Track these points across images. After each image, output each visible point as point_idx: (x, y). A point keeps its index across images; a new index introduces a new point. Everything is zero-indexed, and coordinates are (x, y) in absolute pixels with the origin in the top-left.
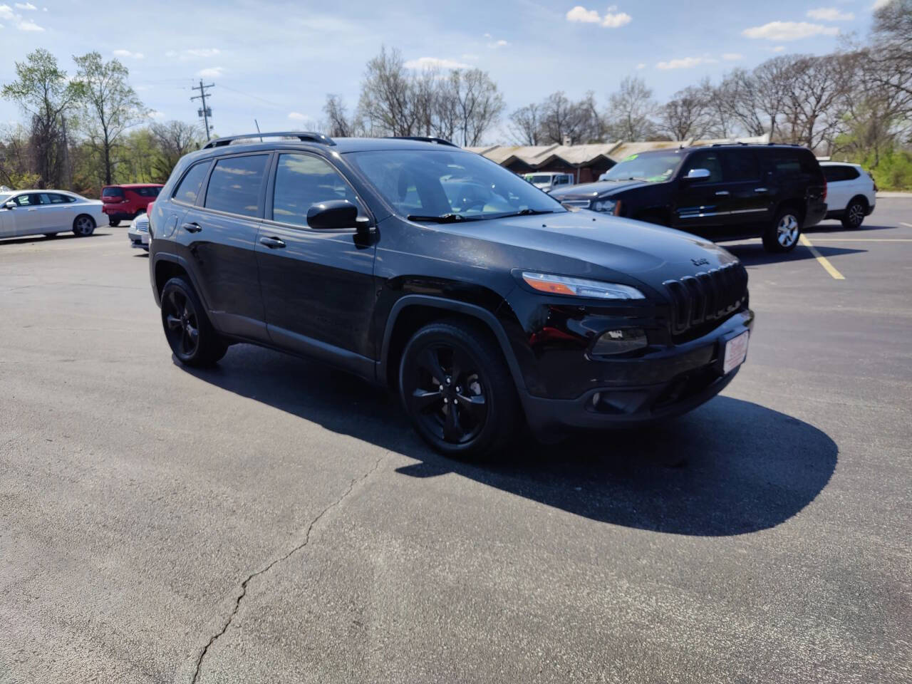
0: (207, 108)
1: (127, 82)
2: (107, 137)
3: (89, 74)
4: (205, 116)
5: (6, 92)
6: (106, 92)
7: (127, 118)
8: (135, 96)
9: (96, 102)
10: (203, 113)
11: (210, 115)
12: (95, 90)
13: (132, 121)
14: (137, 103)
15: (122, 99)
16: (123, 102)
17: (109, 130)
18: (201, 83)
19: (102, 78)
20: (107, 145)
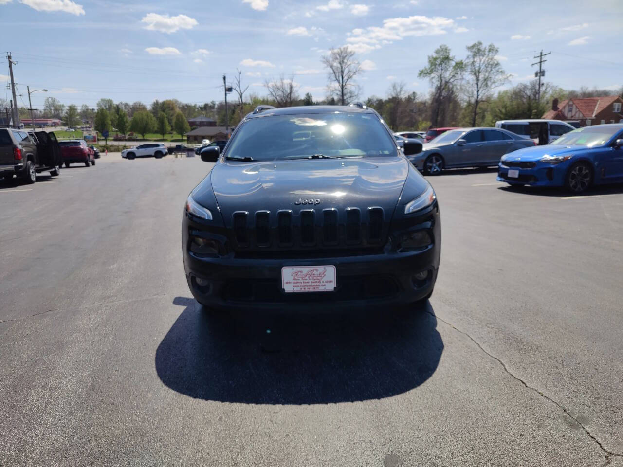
0: (542, 70)
1: (498, 58)
2: (478, 96)
3: (475, 56)
4: (540, 76)
5: (420, 75)
6: (483, 67)
7: (494, 82)
8: (500, 67)
9: (475, 74)
10: (539, 75)
11: (543, 75)
12: (476, 66)
13: (496, 84)
14: (501, 72)
15: (491, 70)
16: (492, 72)
17: (480, 92)
18: (541, 53)
19: (481, 57)
20: (477, 102)
